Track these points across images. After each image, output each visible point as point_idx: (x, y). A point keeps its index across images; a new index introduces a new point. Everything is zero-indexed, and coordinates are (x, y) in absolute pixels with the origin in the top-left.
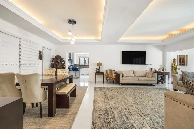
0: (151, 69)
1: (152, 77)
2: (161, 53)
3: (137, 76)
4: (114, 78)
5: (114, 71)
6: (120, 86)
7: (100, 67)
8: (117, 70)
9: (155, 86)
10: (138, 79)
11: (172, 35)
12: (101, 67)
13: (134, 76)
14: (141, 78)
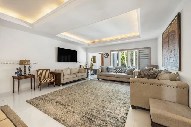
0: (80, 66)
1: (84, 72)
2: (85, 53)
3: (73, 73)
4: (52, 80)
5: (49, 70)
6: (61, 87)
7: (25, 67)
8: (52, 69)
9: (86, 79)
10: (76, 76)
11: (94, 42)
12: (27, 66)
13: (71, 73)
14: (78, 75)
